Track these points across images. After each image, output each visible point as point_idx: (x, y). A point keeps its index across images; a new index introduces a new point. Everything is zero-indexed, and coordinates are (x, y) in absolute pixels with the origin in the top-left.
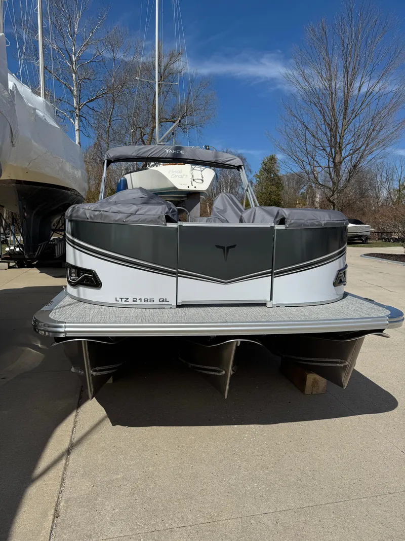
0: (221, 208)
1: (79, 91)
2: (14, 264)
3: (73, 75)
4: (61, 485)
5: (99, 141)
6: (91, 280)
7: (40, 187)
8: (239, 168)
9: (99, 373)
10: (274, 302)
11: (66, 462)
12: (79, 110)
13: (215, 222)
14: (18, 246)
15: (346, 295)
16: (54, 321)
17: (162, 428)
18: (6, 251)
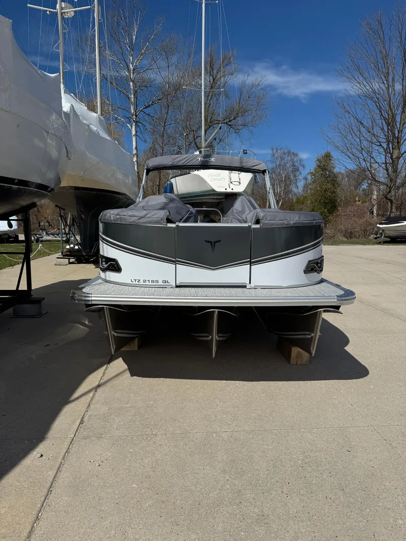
0: (240, 209)
1: (135, 97)
2: (74, 260)
3: (131, 83)
4: (88, 407)
5: (154, 145)
6: (114, 266)
7: (95, 192)
8: (264, 172)
9: (119, 335)
10: (252, 285)
11: (93, 395)
12: (136, 116)
13: (232, 222)
14: (77, 245)
15: (322, 281)
16: (85, 293)
17: (168, 379)
18: (67, 249)
